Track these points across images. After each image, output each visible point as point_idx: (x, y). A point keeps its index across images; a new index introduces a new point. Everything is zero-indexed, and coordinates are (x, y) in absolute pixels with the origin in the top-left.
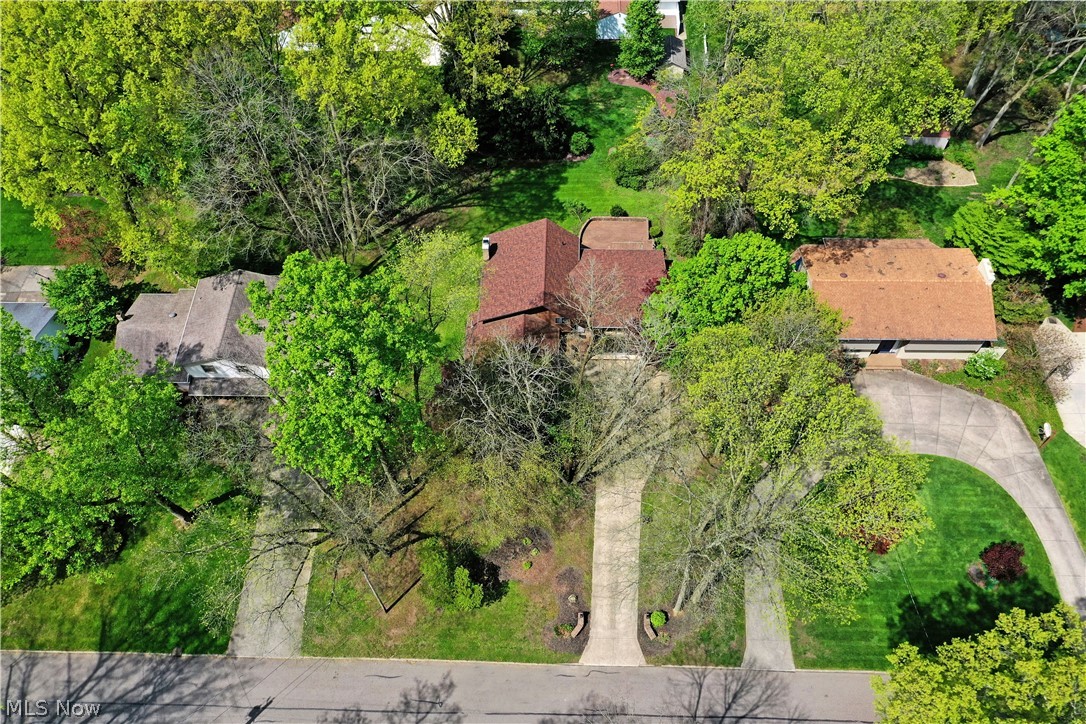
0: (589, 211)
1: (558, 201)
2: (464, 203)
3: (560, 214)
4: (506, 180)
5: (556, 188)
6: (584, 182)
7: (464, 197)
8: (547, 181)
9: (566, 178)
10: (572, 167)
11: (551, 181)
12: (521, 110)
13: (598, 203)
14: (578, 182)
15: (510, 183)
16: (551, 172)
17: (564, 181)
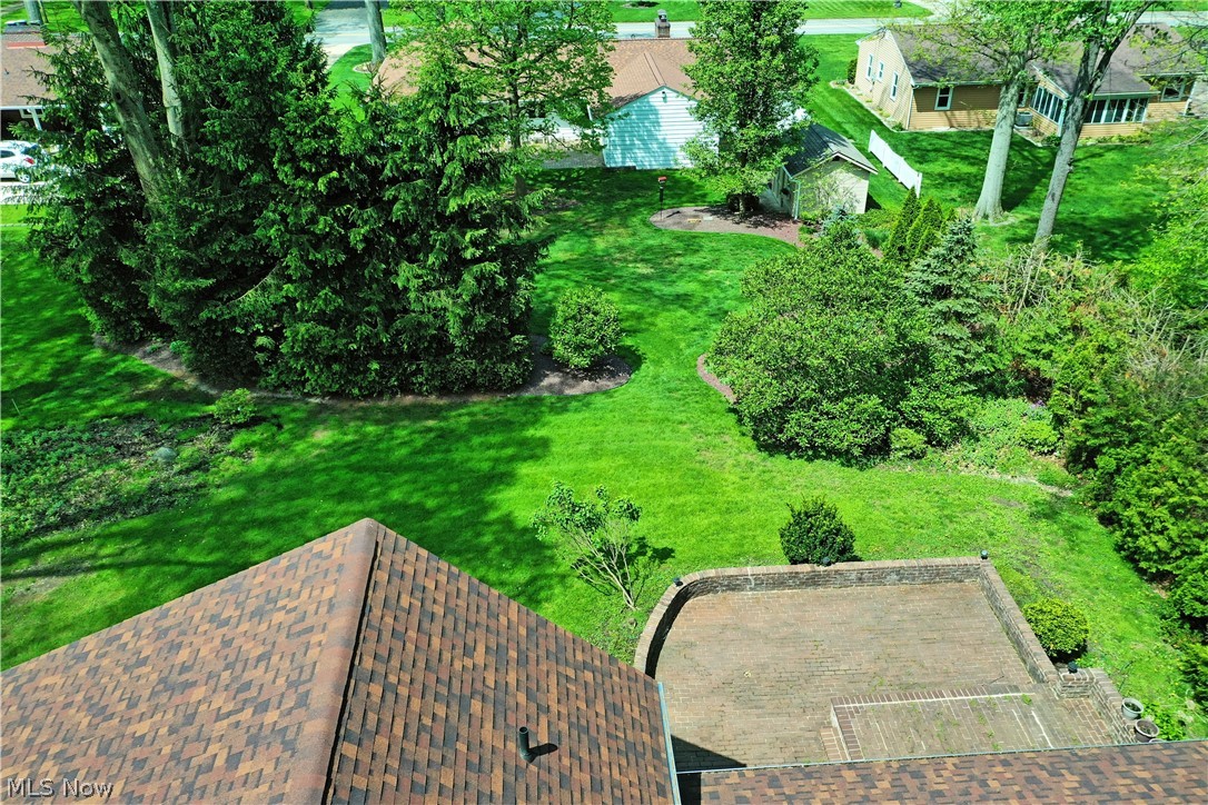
0: (664, 555)
1: (507, 522)
2: (47, 560)
3: (521, 576)
4: (287, 462)
5: (500, 477)
6: (618, 452)
7: (56, 536)
8: (459, 454)
9: (545, 443)
10: (564, 410)
11: (477, 456)
12: (336, 160)
13: (701, 522)
14: (595, 453)
15: (303, 470)
16: (478, 427)
17: (537, 450)
